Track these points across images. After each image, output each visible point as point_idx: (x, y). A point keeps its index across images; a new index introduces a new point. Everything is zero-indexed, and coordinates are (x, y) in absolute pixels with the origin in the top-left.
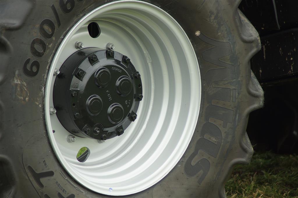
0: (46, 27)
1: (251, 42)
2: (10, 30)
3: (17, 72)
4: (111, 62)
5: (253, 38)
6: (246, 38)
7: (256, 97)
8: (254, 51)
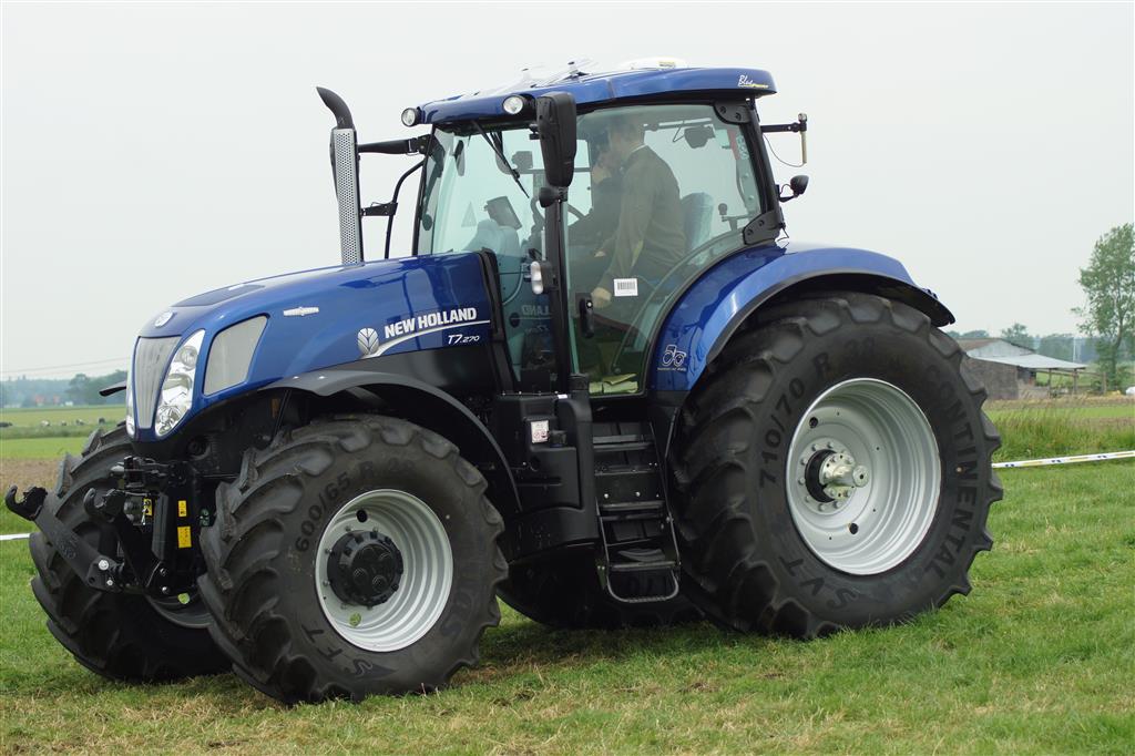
0: (314, 512)
1: (495, 525)
2: (283, 514)
3: (290, 548)
4: (374, 541)
5: (497, 522)
6: (491, 521)
7: (502, 571)
8: (498, 532)
